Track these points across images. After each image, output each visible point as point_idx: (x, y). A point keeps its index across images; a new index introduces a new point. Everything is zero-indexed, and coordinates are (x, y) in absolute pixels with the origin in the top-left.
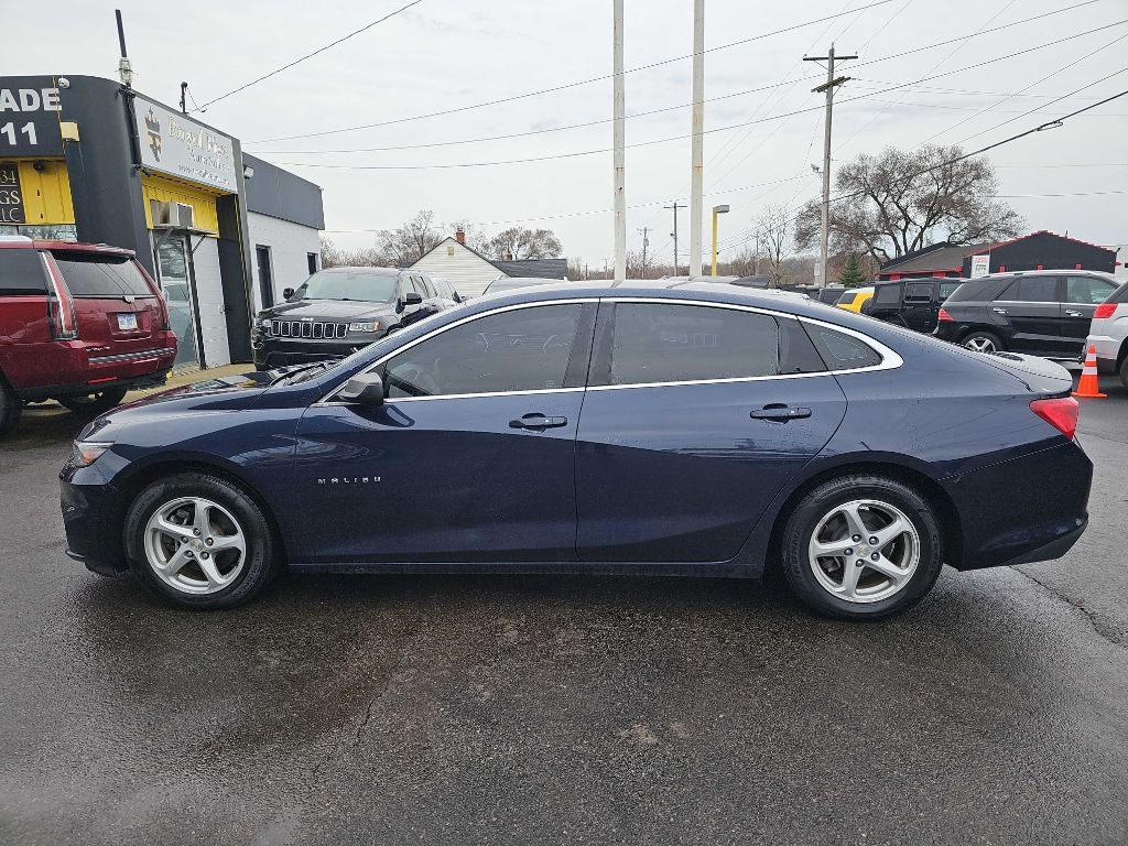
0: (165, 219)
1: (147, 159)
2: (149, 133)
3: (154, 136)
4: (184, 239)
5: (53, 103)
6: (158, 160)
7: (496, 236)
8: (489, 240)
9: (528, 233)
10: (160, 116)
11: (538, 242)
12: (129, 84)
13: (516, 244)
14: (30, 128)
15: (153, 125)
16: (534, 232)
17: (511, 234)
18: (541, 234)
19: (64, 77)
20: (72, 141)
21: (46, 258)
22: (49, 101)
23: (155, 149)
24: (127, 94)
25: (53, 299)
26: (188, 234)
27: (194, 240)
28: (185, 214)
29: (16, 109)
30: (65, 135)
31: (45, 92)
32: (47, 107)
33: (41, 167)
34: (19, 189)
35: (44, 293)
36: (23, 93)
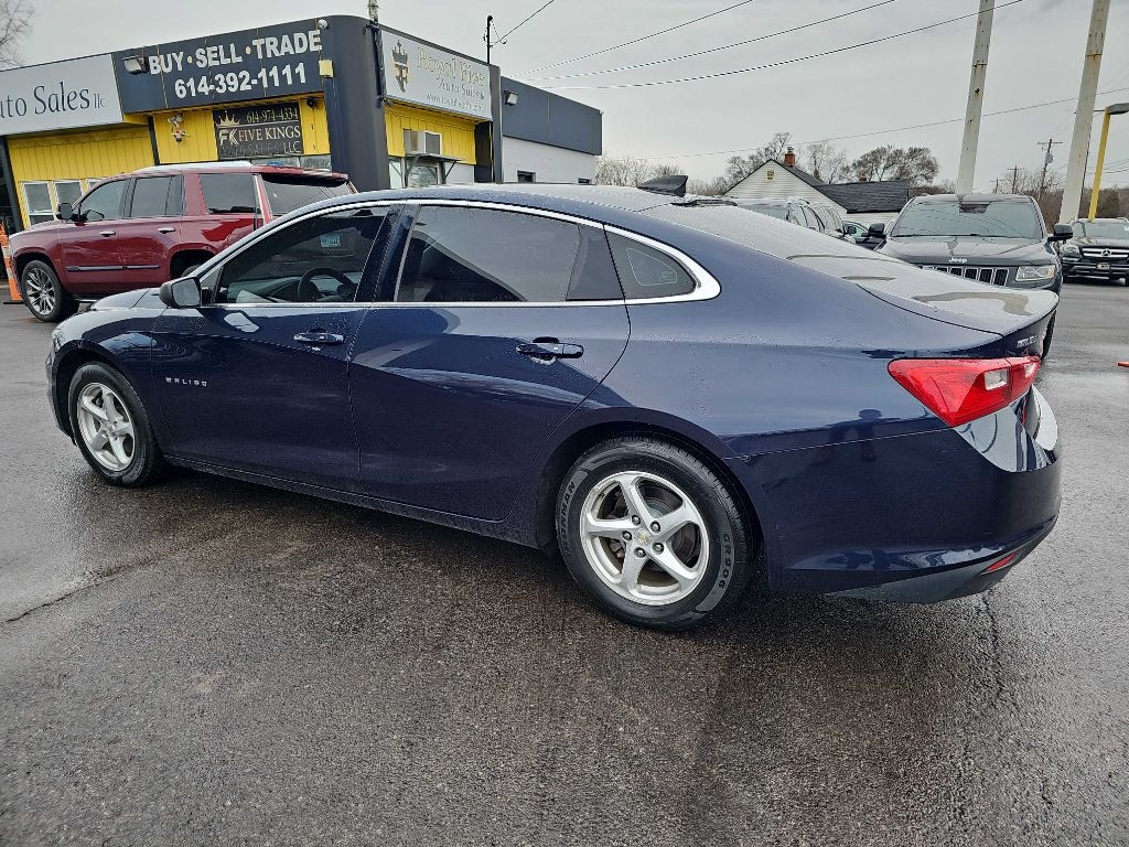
0: (415, 146)
1: (392, 90)
2: (397, 65)
3: (401, 68)
4: (438, 166)
5: (316, 44)
6: (403, 90)
7: (858, 158)
8: (849, 162)
9: (899, 153)
10: (408, 47)
11: (912, 164)
12: (376, 20)
13: (882, 166)
14: (300, 69)
15: (400, 57)
16: (907, 151)
17: (876, 156)
18: (914, 153)
19: (324, 18)
20: (328, 77)
21: (258, 180)
22: (312, 42)
23: (401, 80)
24: (373, 28)
25: (259, 217)
26: (442, 161)
27: (447, 166)
28: (433, 141)
29: (292, 53)
30: (323, 72)
31: (311, 33)
32: (313, 48)
33: (313, 103)
34: (299, 123)
35: (251, 210)
36: (297, 36)
